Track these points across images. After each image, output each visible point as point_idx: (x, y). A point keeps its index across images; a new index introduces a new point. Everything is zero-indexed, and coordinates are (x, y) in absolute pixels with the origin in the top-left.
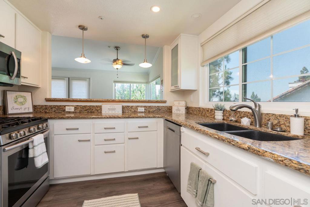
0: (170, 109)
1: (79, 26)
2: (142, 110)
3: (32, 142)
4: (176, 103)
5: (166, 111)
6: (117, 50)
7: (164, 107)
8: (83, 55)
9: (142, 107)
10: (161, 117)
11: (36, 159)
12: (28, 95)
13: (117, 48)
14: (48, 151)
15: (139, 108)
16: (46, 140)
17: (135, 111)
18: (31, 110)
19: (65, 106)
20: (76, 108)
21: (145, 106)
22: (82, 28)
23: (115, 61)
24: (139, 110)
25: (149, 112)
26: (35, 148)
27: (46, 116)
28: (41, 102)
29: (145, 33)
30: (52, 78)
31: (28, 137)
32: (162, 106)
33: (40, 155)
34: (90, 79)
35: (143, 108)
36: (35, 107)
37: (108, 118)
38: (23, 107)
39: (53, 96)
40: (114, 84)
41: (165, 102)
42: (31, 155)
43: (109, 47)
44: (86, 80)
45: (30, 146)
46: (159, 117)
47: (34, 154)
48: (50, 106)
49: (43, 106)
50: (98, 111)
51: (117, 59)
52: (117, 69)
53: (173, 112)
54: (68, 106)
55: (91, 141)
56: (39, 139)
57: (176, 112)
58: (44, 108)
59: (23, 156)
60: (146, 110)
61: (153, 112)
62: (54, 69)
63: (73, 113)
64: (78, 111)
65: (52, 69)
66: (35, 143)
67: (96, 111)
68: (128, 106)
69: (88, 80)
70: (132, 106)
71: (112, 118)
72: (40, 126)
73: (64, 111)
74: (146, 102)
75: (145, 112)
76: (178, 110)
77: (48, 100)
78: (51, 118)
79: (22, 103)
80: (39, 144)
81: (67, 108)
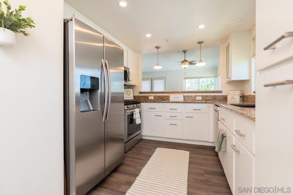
0: (225, 98)
1: (156, 47)
2: (200, 98)
3: (135, 111)
4: (231, 93)
5: (222, 99)
6: (185, 53)
7: (220, 96)
8: (158, 65)
9: (199, 96)
10: (211, 103)
11: (136, 120)
12: (131, 90)
13: (185, 52)
14: (141, 118)
15: (197, 97)
16: (140, 112)
17: (194, 99)
18: (133, 99)
19: (149, 96)
20: (155, 97)
21: (203, 96)
22: (157, 48)
23: (183, 62)
24: (197, 99)
25: (206, 100)
26: (136, 114)
27: (140, 101)
28: (137, 94)
29: (200, 40)
30: (142, 80)
31: (133, 109)
32: (218, 96)
33: (137, 118)
34: (166, 78)
35: (201, 97)
36: (134, 97)
37: (172, 102)
38: (130, 96)
39: (143, 91)
40: (184, 80)
41: (221, 92)
42: (134, 118)
43: (178, 52)
44: (163, 79)
45: (134, 113)
46: (210, 103)
47: (135, 117)
48: (141, 96)
49: (138, 96)
50: (167, 99)
51: (185, 60)
52: (185, 68)
53: (228, 100)
54: (150, 96)
55: (162, 116)
56: (137, 110)
57: (231, 100)
58: (138, 97)
59: (132, 118)
60: (203, 99)
61: (209, 100)
62: (143, 73)
63: (153, 100)
64: (156, 99)
65: (142, 74)
66: (136, 112)
67: (166, 99)
68: (189, 96)
69: (164, 79)
70: (192, 96)
71: (175, 103)
72: (137, 105)
73: (148, 99)
74: (203, 92)
75: (202, 100)
76: (233, 98)
77: (140, 93)
78: (142, 102)
79: (129, 95)
80: (137, 113)
81: (150, 98)
